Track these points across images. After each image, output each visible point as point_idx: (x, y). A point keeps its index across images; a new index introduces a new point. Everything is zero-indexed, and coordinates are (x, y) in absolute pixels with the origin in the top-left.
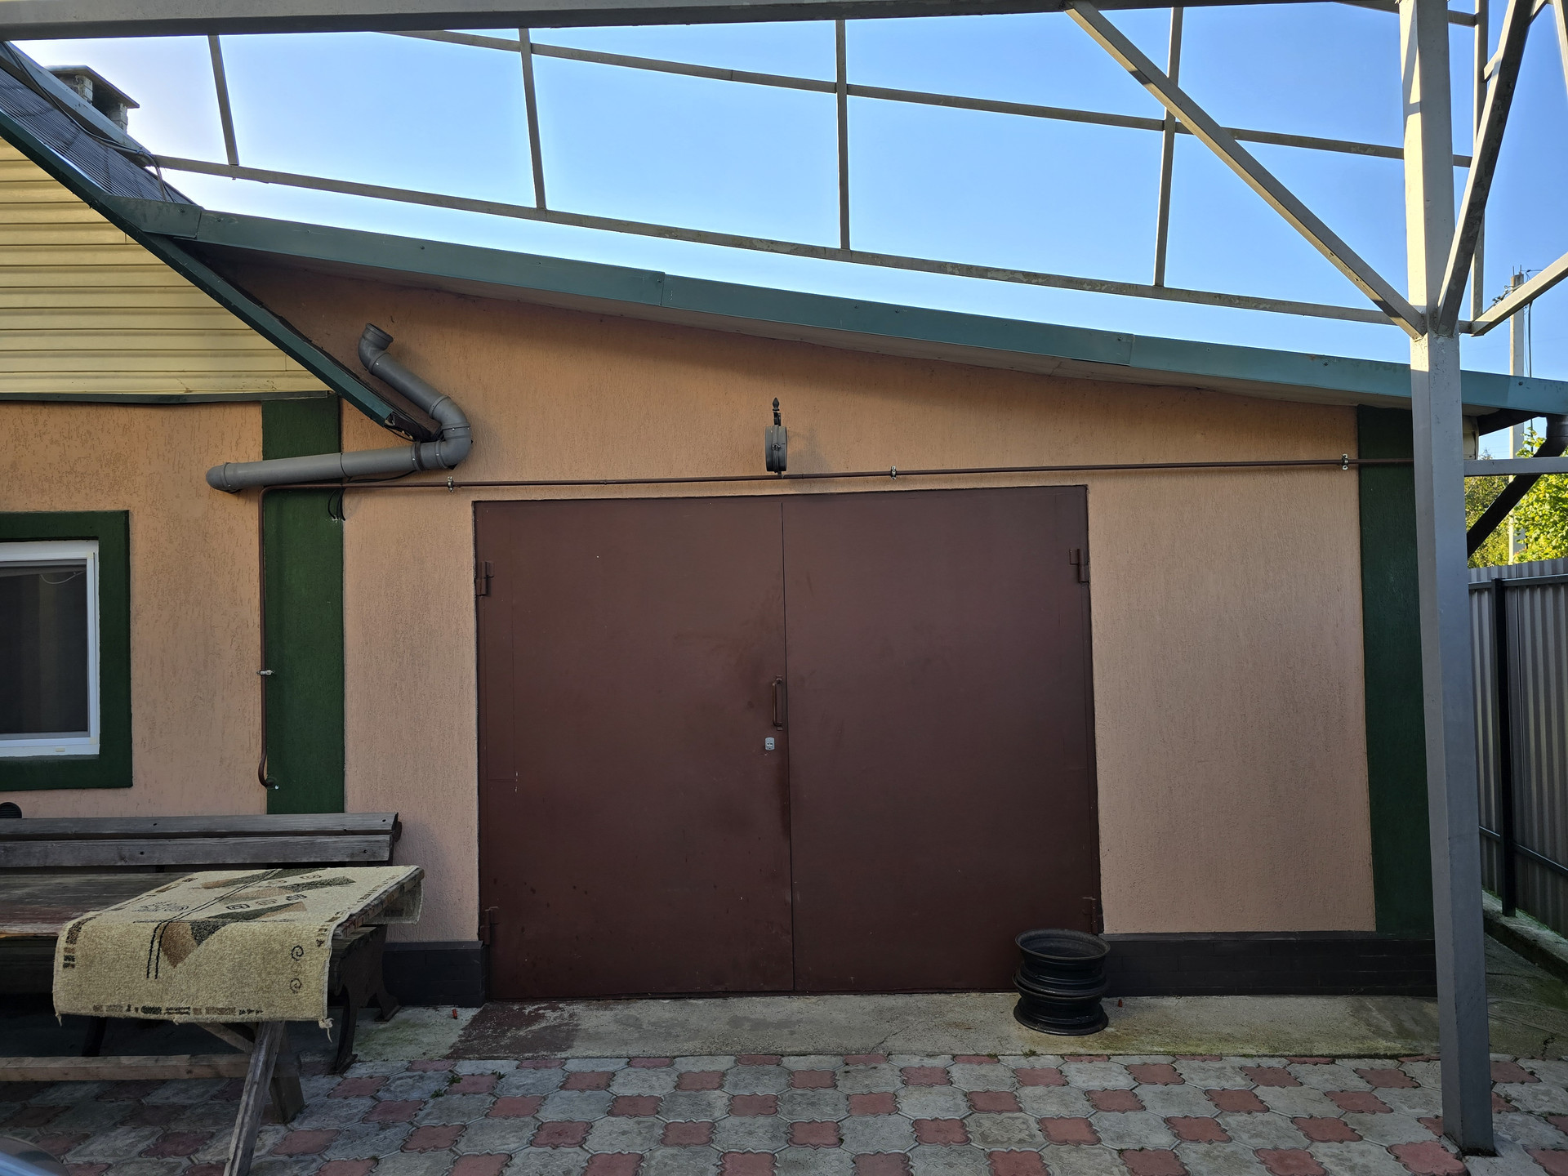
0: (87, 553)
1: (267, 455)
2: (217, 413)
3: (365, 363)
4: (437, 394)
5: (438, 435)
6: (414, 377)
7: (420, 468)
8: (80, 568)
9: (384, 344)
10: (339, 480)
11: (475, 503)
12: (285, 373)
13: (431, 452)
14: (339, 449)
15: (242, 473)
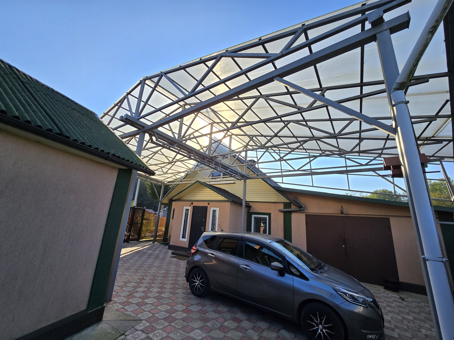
0: (267, 217)
1: (284, 208)
2: (279, 204)
3: (294, 200)
4: (302, 203)
5: (302, 207)
6: (299, 201)
7: (300, 210)
8: (266, 218)
9: (296, 198)
10: (291, 211)
11: (305, 214)
12: (285, 200)
13: (301, 209)
14: (291, 208)
15: (282, 210)
